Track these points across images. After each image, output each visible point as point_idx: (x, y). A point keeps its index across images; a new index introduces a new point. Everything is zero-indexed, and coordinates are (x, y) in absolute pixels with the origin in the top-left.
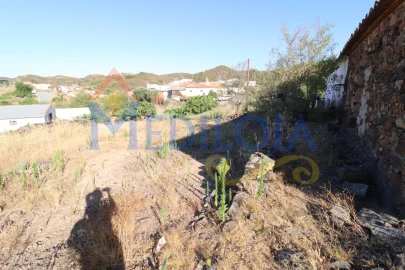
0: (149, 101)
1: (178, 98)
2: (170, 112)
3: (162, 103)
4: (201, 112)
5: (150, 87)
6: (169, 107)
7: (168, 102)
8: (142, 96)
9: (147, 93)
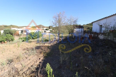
0: (12, 34)
1: (25, 33)
2: (22, 39)
3: (18, 35)
4: (36, 38)
5: (13, 29)
6: (21, 37)
7: (21, 35)
8: (8, 32)
9: (11, 31)
